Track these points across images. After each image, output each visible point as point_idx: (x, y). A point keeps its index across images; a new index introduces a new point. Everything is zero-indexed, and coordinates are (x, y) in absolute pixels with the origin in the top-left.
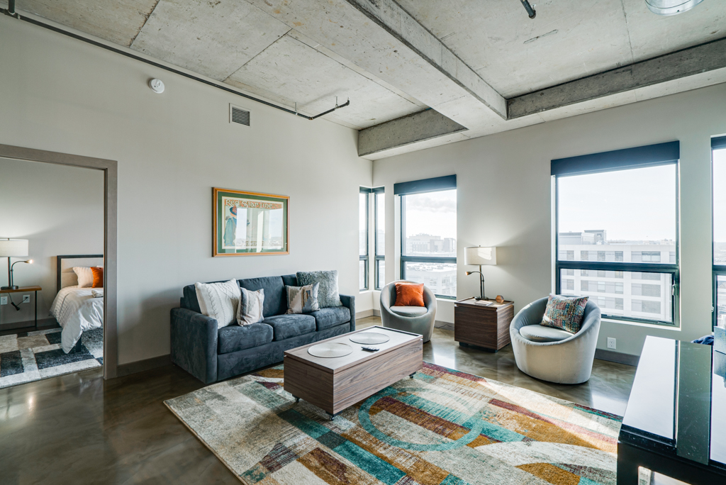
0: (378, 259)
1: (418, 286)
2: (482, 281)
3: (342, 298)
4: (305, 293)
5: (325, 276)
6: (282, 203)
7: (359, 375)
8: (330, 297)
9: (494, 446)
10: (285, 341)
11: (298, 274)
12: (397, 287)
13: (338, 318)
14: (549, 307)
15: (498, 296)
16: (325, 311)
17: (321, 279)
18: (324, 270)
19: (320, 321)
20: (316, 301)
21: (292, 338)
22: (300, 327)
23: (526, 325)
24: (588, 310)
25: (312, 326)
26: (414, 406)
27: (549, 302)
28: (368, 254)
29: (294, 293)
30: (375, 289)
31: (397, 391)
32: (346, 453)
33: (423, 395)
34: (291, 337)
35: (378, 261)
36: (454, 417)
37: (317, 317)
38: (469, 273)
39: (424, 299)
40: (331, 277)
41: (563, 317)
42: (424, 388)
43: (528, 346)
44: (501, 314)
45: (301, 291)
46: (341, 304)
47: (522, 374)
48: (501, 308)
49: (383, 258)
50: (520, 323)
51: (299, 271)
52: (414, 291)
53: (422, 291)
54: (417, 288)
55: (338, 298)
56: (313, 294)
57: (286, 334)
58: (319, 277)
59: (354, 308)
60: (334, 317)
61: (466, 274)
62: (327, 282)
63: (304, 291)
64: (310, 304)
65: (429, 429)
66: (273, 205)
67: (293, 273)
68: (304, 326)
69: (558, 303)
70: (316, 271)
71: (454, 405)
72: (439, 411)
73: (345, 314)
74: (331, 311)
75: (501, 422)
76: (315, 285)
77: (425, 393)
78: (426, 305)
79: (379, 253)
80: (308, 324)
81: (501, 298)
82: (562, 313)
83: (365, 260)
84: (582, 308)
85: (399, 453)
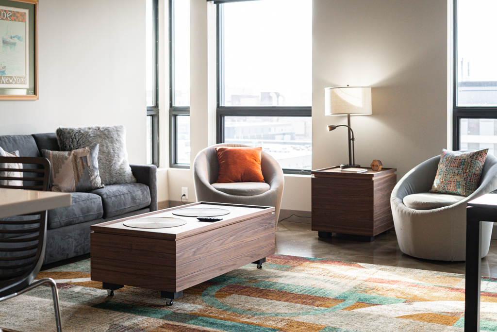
0: (175, 112)
1: (254, 151)
2: (351, 139)
3: (135, 169)
4: (79, 160)
5: (105, 136)
6: (26, 11)
7: (202, 247)
8: (118, 167)
9: (373, 308)
10: (61, 229)
11: (60, 132)
12: (220, 153)
13: (133, 199)
14: (441, 167)
15: (374, 161)
16: (114, 189)
17: (100, 140)
18: (102, 125)
19: (109, 201)
20: (97, 173)
21: (71, 227)
22: (82, 210)
23: (412, 193)
24: (488, 164)
25: (99, 210)
26: (271, 288)
27: (441, 161)
28: (157, 106)
29: (60, 161)
30: (171, 166)
31: (244, 280)
32: (205, 324)
33: (280, 281)
34: (70, 224)
35: (175, 116)
36: (324, 293)
37: (105, 196)
38: (332, 128)
39: (262, 170)
40: (115, 136)
41: (457, 178)
42: (279, 275)
43: (414, 217)
44: (379, 185)
45: (71, 157)
46: (134, 179)
47: (406, 256)
48: (378, 177)
49: (185, 111)
50: (404, 190)
51: (62, 127)
52: (248, 158)
53: (260, 159)
54: (253, 155)
55: (129, 170)
56: (92, 161)
57: (64, 219)
58: (96, 136)
59: (155, 186)
60: (129, 197)
61: (328, 129)
62: (109, 144)
63: (75, 157)
64: (89, 177)
65: (297, 303)
66: (14, 14)
67: (52, 130)
68: (88, 208)
69: (453, 160)
70: (90, 126)
71: (322, 285)
72: (305, 291)
73: (143, 193)
74: (122, 189)
75: (380, 292)
76: (92, 148)
77: (283, 279)
78: (267, 180)
79: (176, 104)
80: (93, 205)
81: (377, 163)
82: (457, 172)
83: (152, 116)
84: (480, 164)
85: (266, 319)
